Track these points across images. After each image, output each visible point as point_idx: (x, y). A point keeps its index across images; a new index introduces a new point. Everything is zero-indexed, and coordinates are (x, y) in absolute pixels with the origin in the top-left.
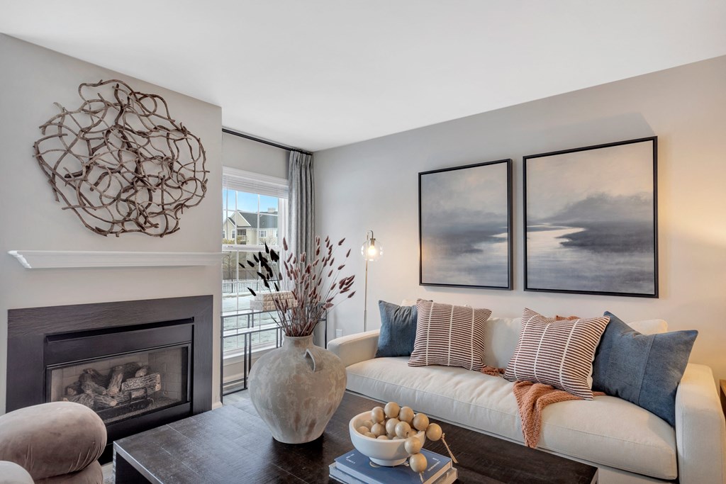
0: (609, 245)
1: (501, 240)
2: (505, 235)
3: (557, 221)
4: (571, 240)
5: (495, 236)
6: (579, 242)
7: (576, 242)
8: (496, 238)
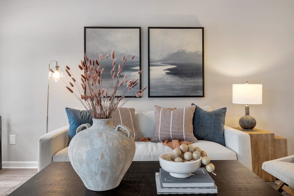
0: (186, 74)
1: (136, 70)
2: (138, 68)
3: (164, 62)
4: (170, 71)
5: (133, 68)
6: (174, 72)
7: (173, 72)
8: (133, 69)
